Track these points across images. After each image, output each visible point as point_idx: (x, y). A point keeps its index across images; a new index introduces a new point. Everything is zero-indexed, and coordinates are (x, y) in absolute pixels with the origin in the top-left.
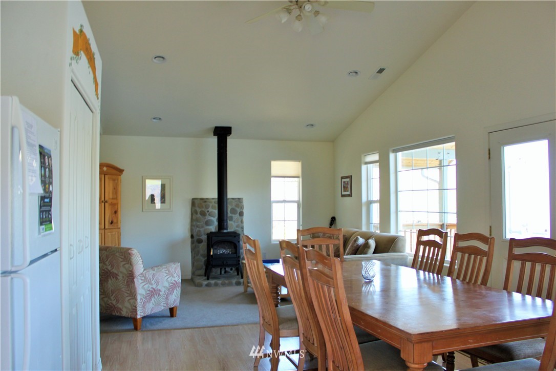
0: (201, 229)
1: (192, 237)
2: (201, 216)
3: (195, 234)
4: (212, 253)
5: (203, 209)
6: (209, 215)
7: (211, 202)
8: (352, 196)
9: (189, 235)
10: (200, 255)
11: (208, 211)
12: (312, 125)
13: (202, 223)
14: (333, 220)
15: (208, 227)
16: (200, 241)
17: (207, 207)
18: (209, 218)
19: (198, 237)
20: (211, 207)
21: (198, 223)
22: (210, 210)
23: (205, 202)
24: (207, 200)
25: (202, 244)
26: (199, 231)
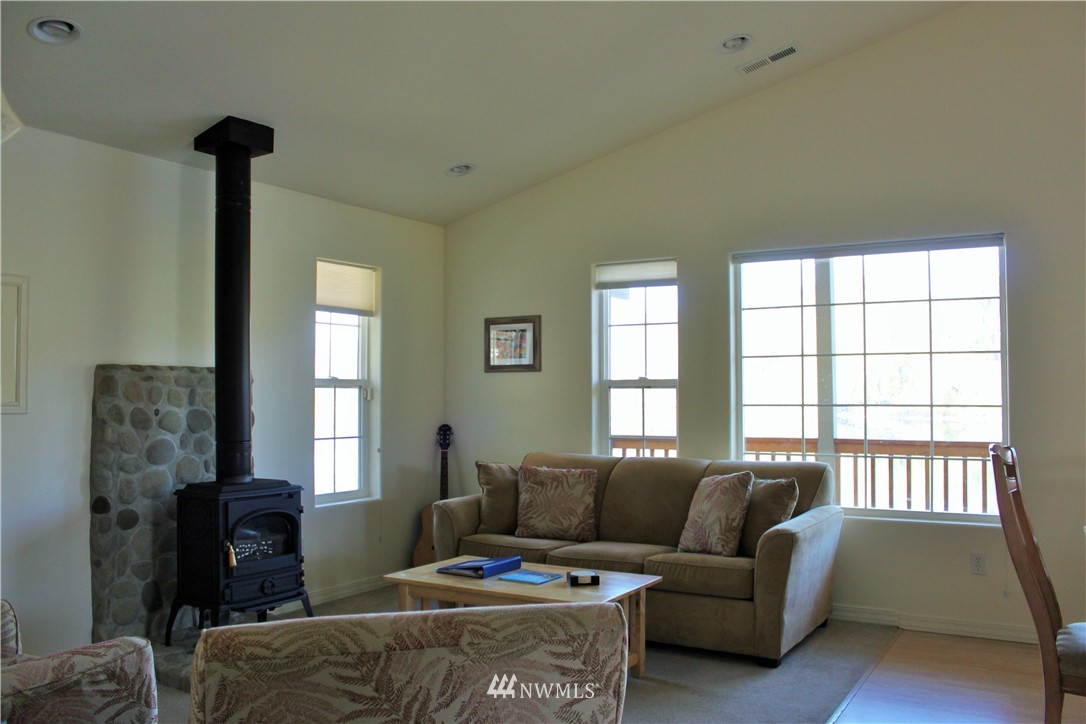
0: (135, 477)
1: (99, 505)
2: (133, 430)
3: (112, 497)
4: (234, 562)
5: (141, 406)
6: (160, 425)
7: (165, 381)
8: (540, 370)
9: (82, 500)
10: (128, 571)
11: (157, 412)
12: (467, 167)
13: (135, 455)
14: (445, 434)
15: (154, 468)
16: (128, 520)
17: (152, 398)
18: (159, 437)
19: (121, 508)
20: (165, 397)
21: (125, 456)
22: (164, 407)
23: (150, 378)
24: (154, 373)
25: (137, 529)
26: (129, 483)
